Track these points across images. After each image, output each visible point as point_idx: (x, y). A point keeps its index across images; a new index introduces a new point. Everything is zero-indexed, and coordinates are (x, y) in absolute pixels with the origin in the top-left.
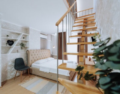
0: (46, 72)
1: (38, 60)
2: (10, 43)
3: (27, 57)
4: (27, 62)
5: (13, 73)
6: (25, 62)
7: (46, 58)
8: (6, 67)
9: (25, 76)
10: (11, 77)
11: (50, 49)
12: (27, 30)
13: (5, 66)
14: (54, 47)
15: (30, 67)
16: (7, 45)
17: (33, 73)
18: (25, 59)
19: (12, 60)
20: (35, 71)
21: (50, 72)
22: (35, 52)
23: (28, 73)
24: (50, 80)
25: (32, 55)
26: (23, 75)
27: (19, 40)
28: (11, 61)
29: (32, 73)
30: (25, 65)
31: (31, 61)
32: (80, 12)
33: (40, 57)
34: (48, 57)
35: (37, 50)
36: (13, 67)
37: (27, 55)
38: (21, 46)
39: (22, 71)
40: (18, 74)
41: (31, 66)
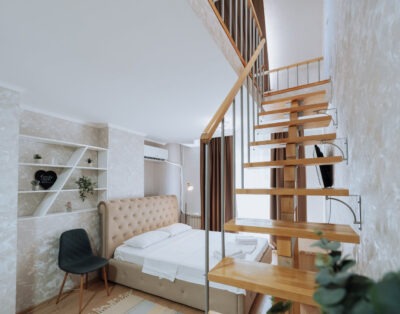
0: (164, 279)
1: (135, 233)
2: (46, 179)
3: (100, 223)
4: (101, 242)
5: (54, 281)
6: (94, 243)
7: (164, 225)
8: (31, 262)
9: (92, 290)
10: (46, 297)
11: (177, 195)
12: (99, 133)
13: (28, 257)
14: (190, 188)
15: (111, 261)
16: (34, 189)
17: (120, 278)
18: (91, 232)
19: (50, 238)
20: (125, 273)
21: (178, 278)
22: (126, 208)
23: (103, 281)
24: (179, 307)
25: (115, 219)
26: (86, 286)
27: (75, 167)
28: (48, 241)
29: (117, 281)
30: (94, 252)
31: (114, 238)
32: (278, 70)
33: (144, 222)
34: (170, 223)
35: (132, 200)
36: (53, 262)
37: (101, 219)
38: (81, 187)
39: (82, 274)
40: (69, 285)
41: (113, 256)
